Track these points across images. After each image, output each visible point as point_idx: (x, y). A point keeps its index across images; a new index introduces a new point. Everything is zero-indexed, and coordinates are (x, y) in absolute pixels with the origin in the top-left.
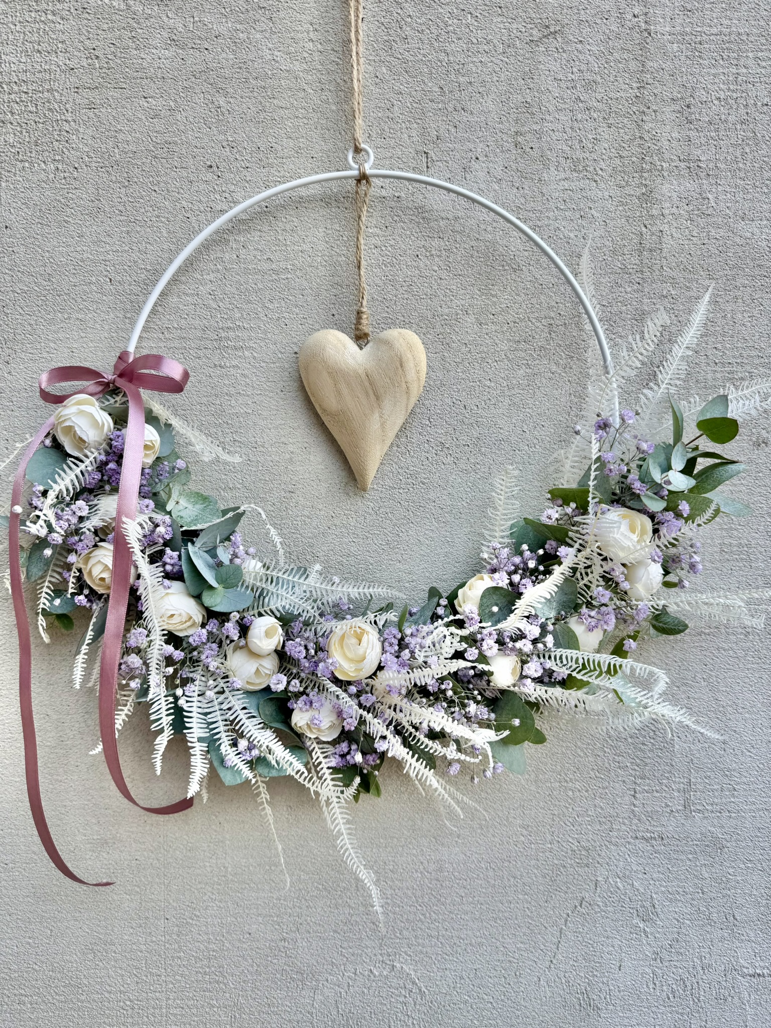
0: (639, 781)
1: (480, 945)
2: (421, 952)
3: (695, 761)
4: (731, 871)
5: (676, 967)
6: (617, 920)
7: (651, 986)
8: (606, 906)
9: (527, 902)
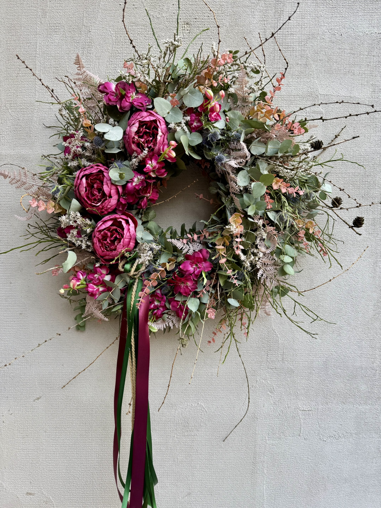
0: (269, 351)
1: (223, 398)
2: (206, 399)
3: (285, 346)
4: (296, 379)
5: (280, 407)
6: (263, 392)
7: (273, 412)
8: (260, 388)
9: (237, 386)
